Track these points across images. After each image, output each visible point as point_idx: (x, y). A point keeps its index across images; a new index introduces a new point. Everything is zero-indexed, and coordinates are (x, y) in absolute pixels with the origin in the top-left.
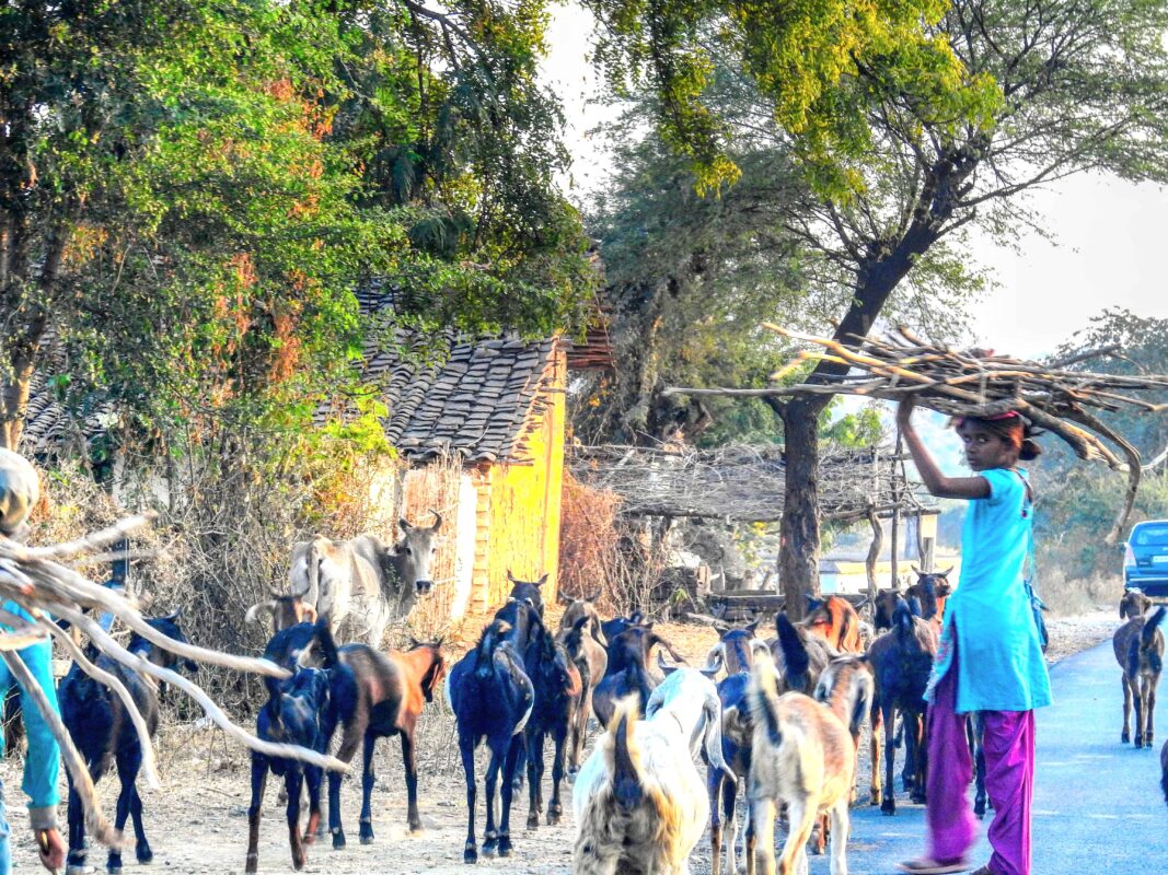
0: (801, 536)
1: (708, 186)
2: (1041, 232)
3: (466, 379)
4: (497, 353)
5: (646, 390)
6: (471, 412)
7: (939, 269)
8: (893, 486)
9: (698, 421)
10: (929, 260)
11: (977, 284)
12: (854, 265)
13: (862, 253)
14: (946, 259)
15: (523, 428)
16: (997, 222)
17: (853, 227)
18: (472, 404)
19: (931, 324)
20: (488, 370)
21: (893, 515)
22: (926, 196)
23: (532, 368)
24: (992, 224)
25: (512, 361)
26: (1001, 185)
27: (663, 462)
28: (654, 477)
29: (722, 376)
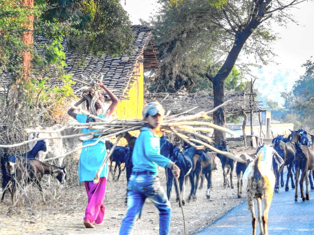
0: (219, 120)
1: (173, 3)
2: (293, 21)
3: (109, 73)
4: (119, 64)
5: (174, 76)
6: (110, 83)
7: (261, 34)
8: (250, 103)
9: (191, 85)
10: (258, 31)
11: (274, 38)
12: (235, 34)
13: (237, 30)
14: (264, 31)
15: (127, 88)
16: (279, 18)
17: (233, 21)
18: (110, 81)
19: (260, 51)
20: (116, 70)
21: (251, 112)
22: (256, 10)
23: (130, 69)
24: (278, 19)
25: (123, 67)
26: (280, 6)
27: (179, 98)
28: (175, 103)
29: (197, 71)
